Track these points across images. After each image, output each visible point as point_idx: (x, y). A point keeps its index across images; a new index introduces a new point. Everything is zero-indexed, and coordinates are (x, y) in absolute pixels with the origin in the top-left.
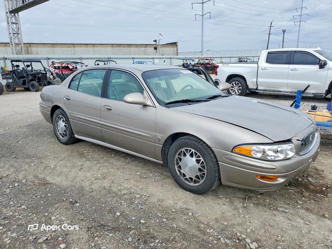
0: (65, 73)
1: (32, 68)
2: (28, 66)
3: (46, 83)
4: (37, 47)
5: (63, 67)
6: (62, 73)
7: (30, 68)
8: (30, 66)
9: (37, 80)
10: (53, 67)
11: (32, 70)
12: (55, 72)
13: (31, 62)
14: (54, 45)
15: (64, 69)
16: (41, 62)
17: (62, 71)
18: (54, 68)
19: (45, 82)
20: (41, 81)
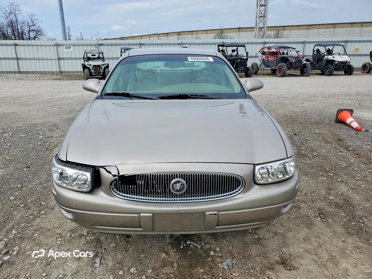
0: (270, 60)
1: (237, 53)
2: (233, 51)
3: (243, 69)
4: (290, 30)
5: (270, 53)
6: (268, 59)
7: (235, 53)
8: (236, 51)
9: (235, 66)
10: (262, 52)
11: (236, 56)
12: (262, 57)
13: (237, 46)
14: (310, 26)
15: (271, 55)
16: (245, 47)
17: (268, 57)
18: (262, 54)
19: (241, 69)
20: (239, 67)
